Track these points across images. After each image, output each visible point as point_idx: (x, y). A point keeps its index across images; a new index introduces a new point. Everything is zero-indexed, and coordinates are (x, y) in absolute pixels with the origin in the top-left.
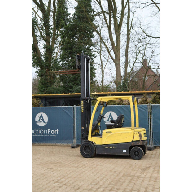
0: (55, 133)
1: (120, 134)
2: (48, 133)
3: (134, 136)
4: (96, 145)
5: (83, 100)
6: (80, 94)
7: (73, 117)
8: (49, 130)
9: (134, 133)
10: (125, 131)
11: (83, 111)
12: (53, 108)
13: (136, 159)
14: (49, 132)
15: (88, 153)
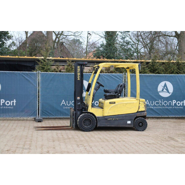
1: (125, 105)
3: (139, 107)
4: (98, 117)
7: (36, 86)
8: (3, 101)
9: (140, 103)
10: (130, 101)
12: (8, 73)
13: (140, 130)
15: (87, 126)
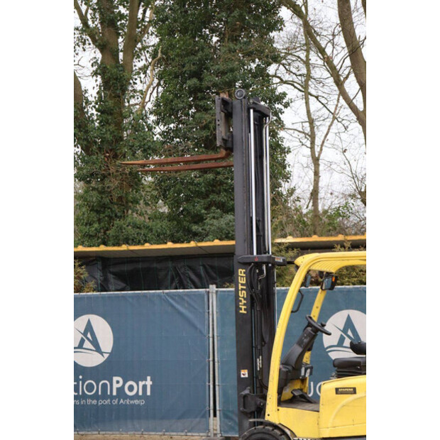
0: (140, 393)
2: (114, 393)
5: (245, 264)
6: (232, 243)
8: (118, 382)
11: (243, 307)
14: (118, 389)
